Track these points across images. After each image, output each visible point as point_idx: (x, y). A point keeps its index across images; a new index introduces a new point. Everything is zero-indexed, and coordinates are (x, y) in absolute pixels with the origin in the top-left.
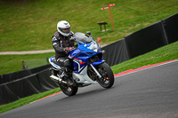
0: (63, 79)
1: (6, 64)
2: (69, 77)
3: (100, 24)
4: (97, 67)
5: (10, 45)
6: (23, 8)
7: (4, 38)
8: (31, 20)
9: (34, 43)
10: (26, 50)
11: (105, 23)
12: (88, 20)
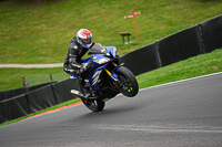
1: (8, 79)
3: (123, 35)
5: (16, 57)
6: (35, 12)
7: (9, 48)
8: (44, 27)
9: (44, 55)
10: (33, 63)
11: (128, 35)
12: (111, 29)
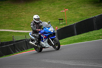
0: (35, 44)
1: (6, 36)
2: (38, 43)
4: (52, 39)
5: (10, 26)
8: (24, 13)
9: (23, 27)
11: (62, 19)
12: (54, 16)
